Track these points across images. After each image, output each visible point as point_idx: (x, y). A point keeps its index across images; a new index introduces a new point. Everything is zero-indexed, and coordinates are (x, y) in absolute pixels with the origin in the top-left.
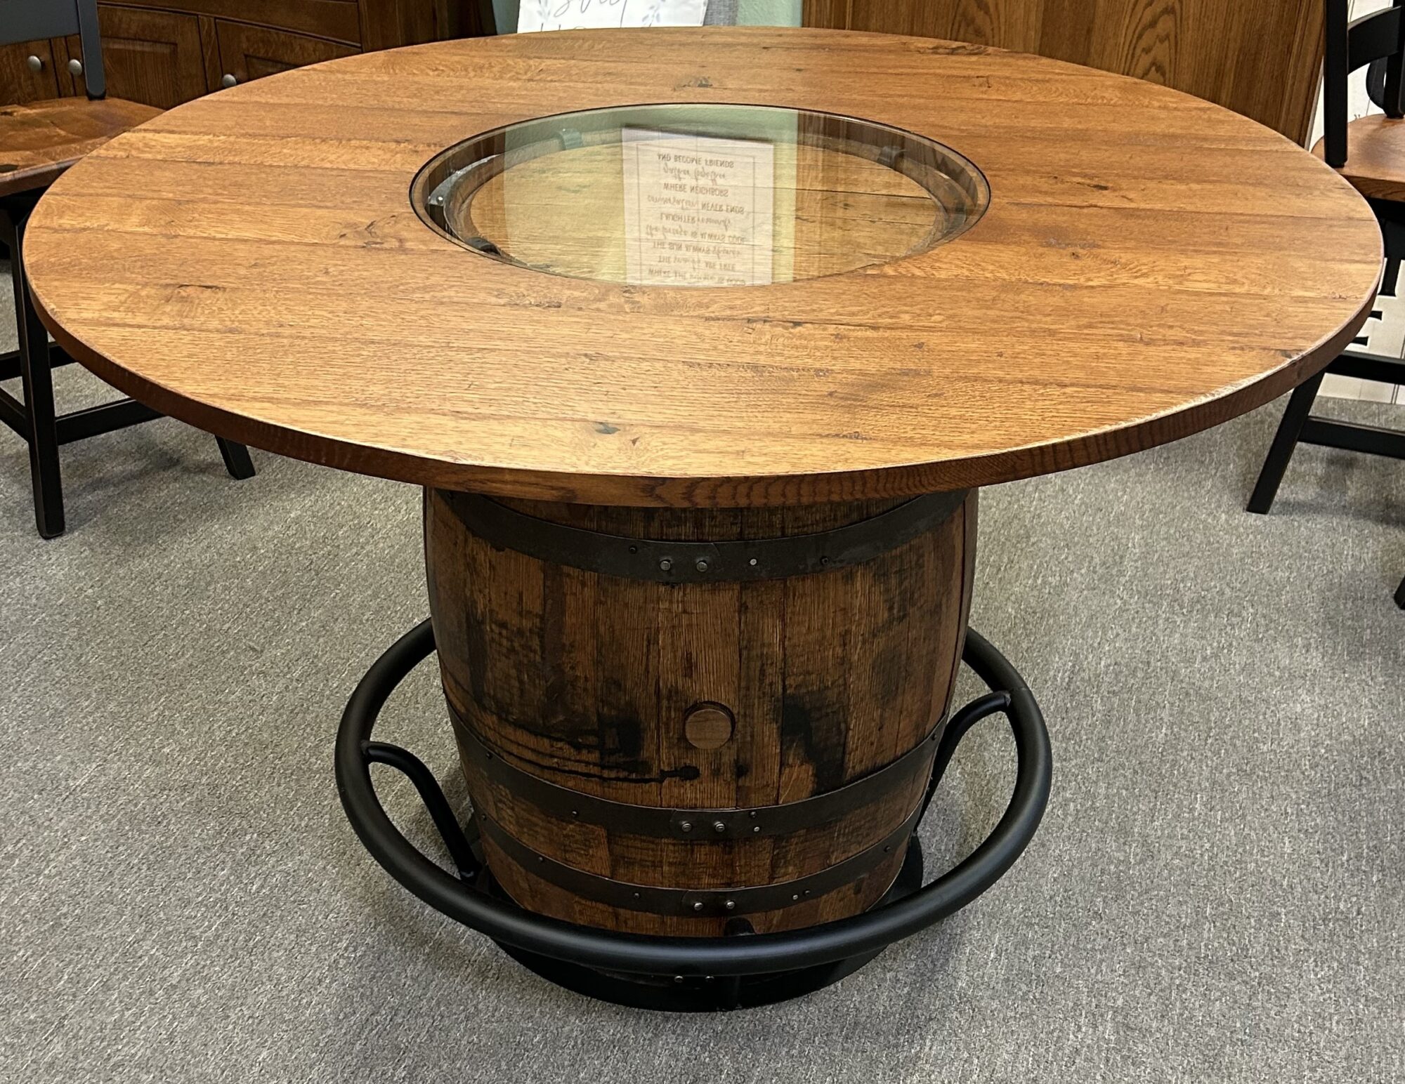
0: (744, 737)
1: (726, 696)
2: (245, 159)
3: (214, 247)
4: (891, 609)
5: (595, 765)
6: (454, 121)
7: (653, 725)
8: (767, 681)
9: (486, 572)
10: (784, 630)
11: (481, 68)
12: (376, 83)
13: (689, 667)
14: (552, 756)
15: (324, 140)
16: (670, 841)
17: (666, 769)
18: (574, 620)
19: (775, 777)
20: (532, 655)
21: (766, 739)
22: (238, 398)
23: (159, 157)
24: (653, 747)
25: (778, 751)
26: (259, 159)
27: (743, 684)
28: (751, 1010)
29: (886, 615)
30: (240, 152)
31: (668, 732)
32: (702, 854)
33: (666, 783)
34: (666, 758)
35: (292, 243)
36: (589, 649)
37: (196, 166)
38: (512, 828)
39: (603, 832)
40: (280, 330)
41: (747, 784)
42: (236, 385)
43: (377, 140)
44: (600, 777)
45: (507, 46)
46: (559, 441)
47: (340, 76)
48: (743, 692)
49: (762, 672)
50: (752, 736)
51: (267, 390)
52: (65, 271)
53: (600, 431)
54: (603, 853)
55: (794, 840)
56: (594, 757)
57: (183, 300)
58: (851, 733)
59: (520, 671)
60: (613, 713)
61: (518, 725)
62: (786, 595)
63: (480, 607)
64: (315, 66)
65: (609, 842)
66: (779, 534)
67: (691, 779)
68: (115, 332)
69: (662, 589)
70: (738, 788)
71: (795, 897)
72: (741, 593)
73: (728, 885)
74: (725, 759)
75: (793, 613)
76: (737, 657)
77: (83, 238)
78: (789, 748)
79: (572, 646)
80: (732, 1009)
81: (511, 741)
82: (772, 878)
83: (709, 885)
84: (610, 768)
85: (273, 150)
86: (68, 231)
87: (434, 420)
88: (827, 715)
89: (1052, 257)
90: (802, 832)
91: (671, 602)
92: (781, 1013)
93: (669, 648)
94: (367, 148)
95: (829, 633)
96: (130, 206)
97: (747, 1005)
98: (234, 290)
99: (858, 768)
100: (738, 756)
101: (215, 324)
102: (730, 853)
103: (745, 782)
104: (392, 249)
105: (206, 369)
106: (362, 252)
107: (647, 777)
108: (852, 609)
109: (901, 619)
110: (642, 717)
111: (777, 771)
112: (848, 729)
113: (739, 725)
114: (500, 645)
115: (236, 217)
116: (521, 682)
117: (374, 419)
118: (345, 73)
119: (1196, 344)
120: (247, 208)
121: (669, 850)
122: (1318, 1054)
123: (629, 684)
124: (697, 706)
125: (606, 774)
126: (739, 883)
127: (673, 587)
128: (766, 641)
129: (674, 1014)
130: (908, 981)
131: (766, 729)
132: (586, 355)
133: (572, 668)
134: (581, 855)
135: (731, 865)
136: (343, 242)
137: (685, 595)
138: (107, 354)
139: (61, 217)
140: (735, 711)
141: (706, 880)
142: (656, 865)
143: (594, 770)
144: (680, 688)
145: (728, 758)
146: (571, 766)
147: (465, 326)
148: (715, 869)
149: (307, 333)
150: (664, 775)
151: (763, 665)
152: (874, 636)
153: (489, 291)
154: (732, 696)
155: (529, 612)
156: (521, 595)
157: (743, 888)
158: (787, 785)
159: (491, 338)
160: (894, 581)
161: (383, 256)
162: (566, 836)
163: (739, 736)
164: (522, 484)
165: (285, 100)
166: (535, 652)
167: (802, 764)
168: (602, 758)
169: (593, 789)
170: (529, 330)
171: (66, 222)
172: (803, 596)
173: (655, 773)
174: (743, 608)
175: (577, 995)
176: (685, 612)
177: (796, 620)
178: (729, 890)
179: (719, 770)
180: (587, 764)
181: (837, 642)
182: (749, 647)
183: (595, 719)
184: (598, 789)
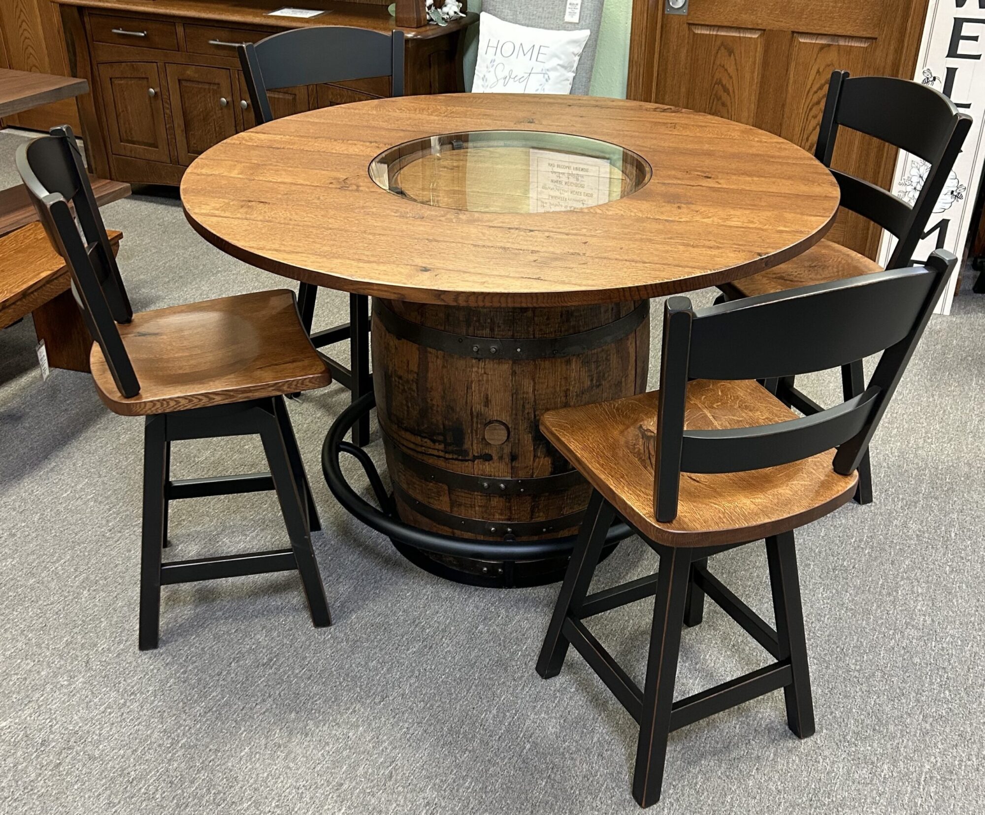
0: (514, 440)
1: (505, 418)
2: (295, 147)
3: (269, 185)
4: (592, 380)
5: (442, 451)
6: (402, 134)
7: (469, 431)
8: (526, 412)
9: (393, 351)
10: (534, 386)
11: (423, 109)
12: (369, 114)
13: (487, 402)
14: (422, 446)
15: (335, 140)
16: (479, 494)
17: (476, 455)
18: (432, 375)
19: (531, 463)
20: (412, 393)
21: (526, 442)
22: (261, 249)
23: (255, 144)
24: (470, 443)
25: (532, 448)
26: (302, 147)
27: (514, 412)
29: (589, 383)
30: (294, 144)
31: (477, 435)
32: (495, 502)
33: (476, 462)
34: (475, 449)
35: (307, 185)
36: (439, 390)
37: (271, 149)
38: (405, 486)
39: (446, 487)
40: (290, 222)
41: (517, 465)
42: (262, 243)
43: (361, 141)
44: (445, 458)
45: (440, 99)
46: (400, 273)
47: (352, 111)
48: (513, 416)
49: (523, 406)
50: (519, 440)
51: (276, 246)
52: (197, 192)
53: (422, 270)
54: (445, 499)
55: (543, 498)
56: (442, 447)
57: (249, 207)
59: (407, 402)
60: (451, 424)
61: (406, 430)
62: (536, 368)
63: (390, 368)
64: (342, 105)
65: (449, 494)
66: (532, 337)
67: (489, 461)
68: (215, 219)
69: (474, 361)
70: (512, 468)
71: (544, 530)
72: (512, 365)
73: (509, 519)
74: (505, 451)
75: (539, 377)
76: (511, 398)
77: (210, 179)
78: (538, 447)
79: (432, 389)
80: (510, 588)
81: (403, 438)
82: (532, 518)
83: (499, 519)
84: (449, 453)
85: (310, 144)
86: (204, 175)
87: (348, 262)
89: (668, 207)
90: (547, 494)
91: (478, 368)
93: (477, 391)
94: (355, 144)
95: (558, 389)
96: (235, 165)
98: (274, 204)
100: (512, 450)
101: (261, 218)
102: (509, 502)
104: (352, 190)
105: (251, 236)
106: (338, 190)
107: (467, 458)
108: (570, 378)
109: (598, 386)
110: (464, 427)
111: (532, 459)
113: (512, 434)
114: (399, 388)
115: (284, 173)
116: (408, 407)
117: (321, 260)
118: (355, 109)
119: (718, 248)
120: (290, 169)
121: (479, 499)
122: (814, 633)
123: (458, 409)
124: (490, 422)
125: (447, 456)
126: (514, 519)
127: (479, 360)
128: (525, 391)
130: (605, 582)
131: (525, 436)
132: (427, 239)
133: (431, 400)
134: (436, 500)
135: (510, 509)
136: (331, 186)
137: (485, 364)
138: (208, 228)
139: (202, 169)
140: (510, 426)
141: (497, 516)
142: (472, 506)
143: (442, 454)
144: (483, 412)
145: (507, 450)
146: (431, 451)
147: (376, 224)
148: (502, 510)
149: (301, 224)
150: (475, 458)
151: (524, 403)
152: (583, 393)
153: (392, 210)
154: (508, 418)
155: (412, 371)
156: (408, 362)
157: (516, 522)
158: (537, 467)
159: (386, 230)
160: (593, 366)
161: (348, 192)
162: (429, 489)
163: (512, 439)
164: (382, 291)
165: (322, 121)
166: (414, 391)
167: (545, 457)
168: (445, 448)
169: (441, 464)
170: (404, 227)
171: (204, 171)
172: (544, 369)
173: (470, 457)
174: (514, 373)
176: (485, 373)
177: (540, 381)
178: (509, 522)
179: (502, 457)
180: (438, 450)
181: (562, 394)
182: (517, 393)
183: (442, 427)
184: (443, 464)
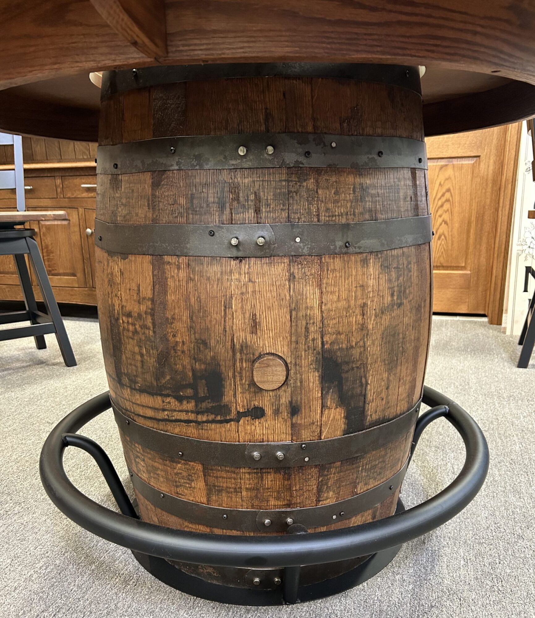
1: (282, 349)
4: (392, 295)
5: (192, 412)
7: (230, 374)
8: (311, 337)
9: (119, 279)
10: (321, 297)
13: (255, 325)
14: (164, 410)
16: (246, 470)
17: (241, 411)
18: (173, 298)
19: (318, 417)
20: (147, 331)
21: (311, 384)
24: (232, 393)
25: (320, 395)
27: (294, 339)
28: (307, 603)
29: (389, 298)
31: (241, 380)
32: (269, 480)
33: (241, 422)
34: (240, 401)
38: (144, 476)
39: (199, 467)
41: (299, 422)
44: (196, 422)
48: (294, 345)
50: (301, 382)
54: (200, 484)
55: (333, 470)
56: (191, 406)
58: (369, 387)
59: (140, 347)
60: (203, 367)
61: (142, 391)
62: (322, 269)
63: (116, 307)
65: (205, 475)
66: (316, 220)
67: (259, 417)
69: (233, 263)
70: (293, 426)
71: (334, 517)
72: (289, 265)
73: (288, 505)
74: (283, 400)
75: (327, 283)
76: (288, 317)
78: (327, 393)
79: (173, 319)
80: (293, 603)
81: (139, 406)
82: (318, 501)
83: (276, 506)
84: (202, 413)
88: (353, 369)
90: (338, 464)
91: (240, 274)
92: (328, 605)
93: (239, 311)
95: (352, 303)
97: (305, 599)
99: (375, 417)
100: (292, 398)
102: (289, 479)
103: (297, 419)
107: (228, 418)
108: (368, 287)
109: (399, 305)
110: (223, 368)
111: (319, 411)
112: (367, 384)
113: (292, 372)
114: (129, 330)
116: (142, 355)
121: (246, 479)
123: (213, 342)
124: (260, 356)
125: (200, 418)
126: (295, 504)
127: (241, 261)
128: (309, 305)
129: (253, 608)
131: (311, 376)
133: (174, 336)
134: (187, 488)
135: (290, 489)
137: (249, 267)
140: (288, 361)
141: (272, 502)
142: (237, 490)
143: (192, 417)
144: (249, 343)
145: (285, 398)
146: (176, 415)
148: (278, 492)
150: (240, 415)
151: (307, 324)
152: (382, 313)
154: (286, 349)
155: (144, 298)
156: (139, 286)
157: (299, 508)
158: (326, 424)
160: (394, 275)
162: (177, 474)
163: (292, 381)
166: (149, 328)
167: (337, 408)
168: (196, 406)
169: (191, 432)
172: (334, 270)
173: (233, 415)
174: (292, 278)
175: (187, 596)
176: (250, 280)
177: (329, 289)
178: (288, 510)
179: (278, 409)
180: (187, 412)
181: (358, 311)
182: (297, 309)
183: (190, 374)
184: (194, 431)
